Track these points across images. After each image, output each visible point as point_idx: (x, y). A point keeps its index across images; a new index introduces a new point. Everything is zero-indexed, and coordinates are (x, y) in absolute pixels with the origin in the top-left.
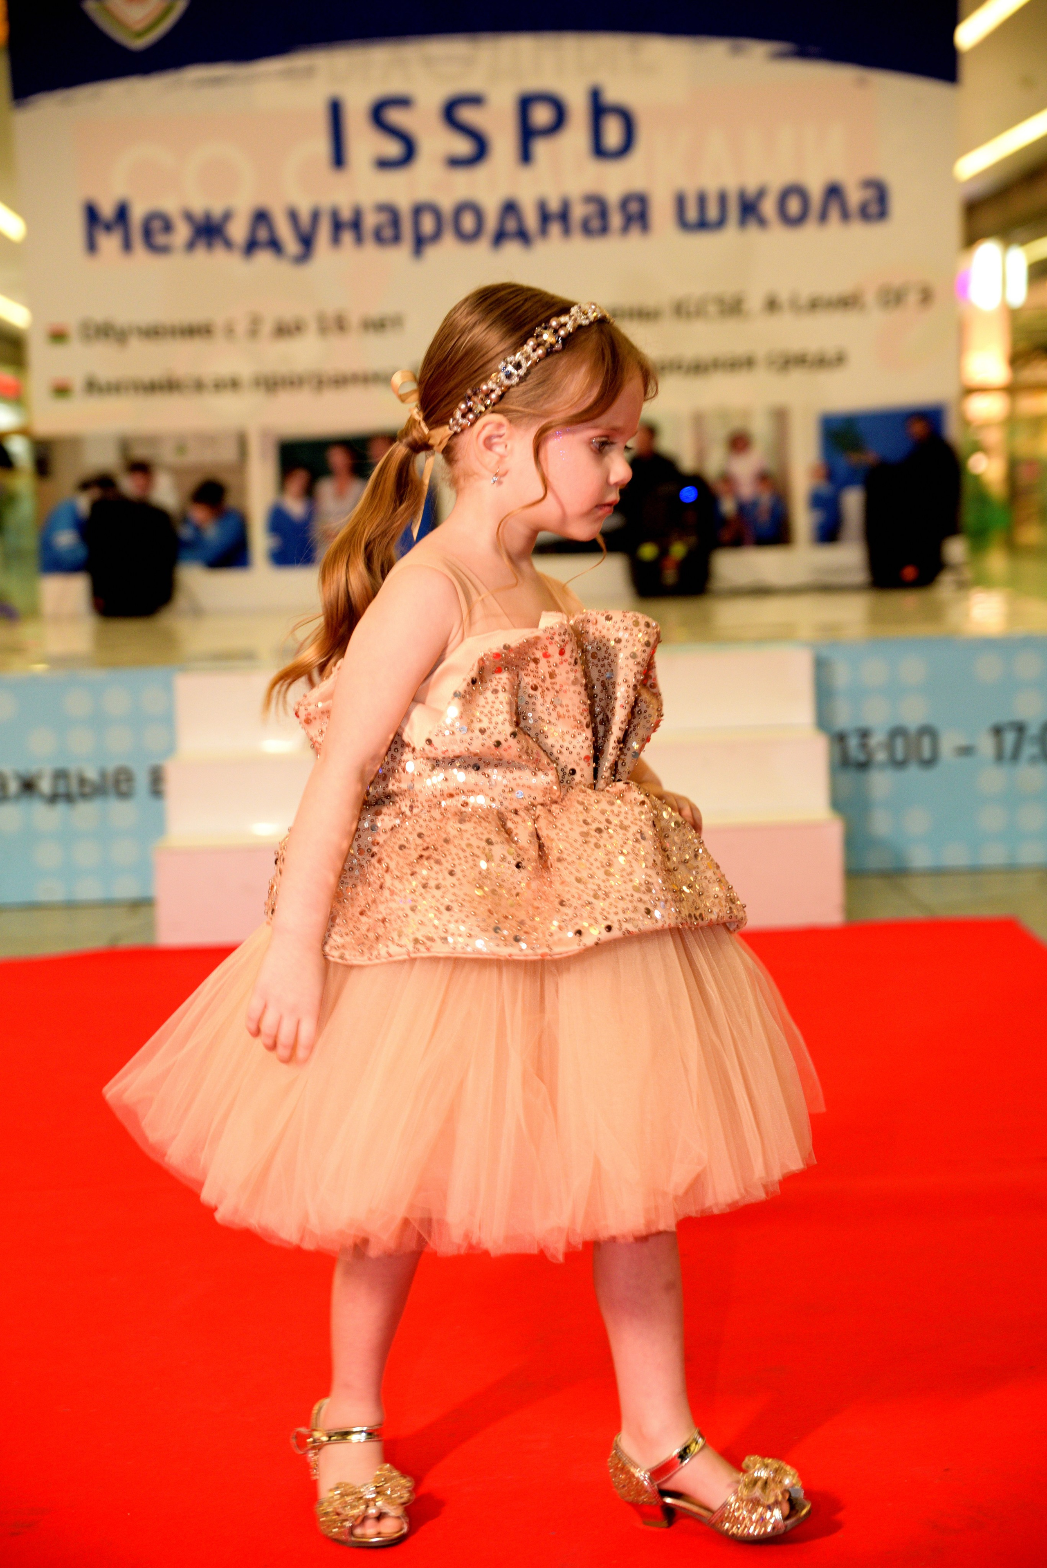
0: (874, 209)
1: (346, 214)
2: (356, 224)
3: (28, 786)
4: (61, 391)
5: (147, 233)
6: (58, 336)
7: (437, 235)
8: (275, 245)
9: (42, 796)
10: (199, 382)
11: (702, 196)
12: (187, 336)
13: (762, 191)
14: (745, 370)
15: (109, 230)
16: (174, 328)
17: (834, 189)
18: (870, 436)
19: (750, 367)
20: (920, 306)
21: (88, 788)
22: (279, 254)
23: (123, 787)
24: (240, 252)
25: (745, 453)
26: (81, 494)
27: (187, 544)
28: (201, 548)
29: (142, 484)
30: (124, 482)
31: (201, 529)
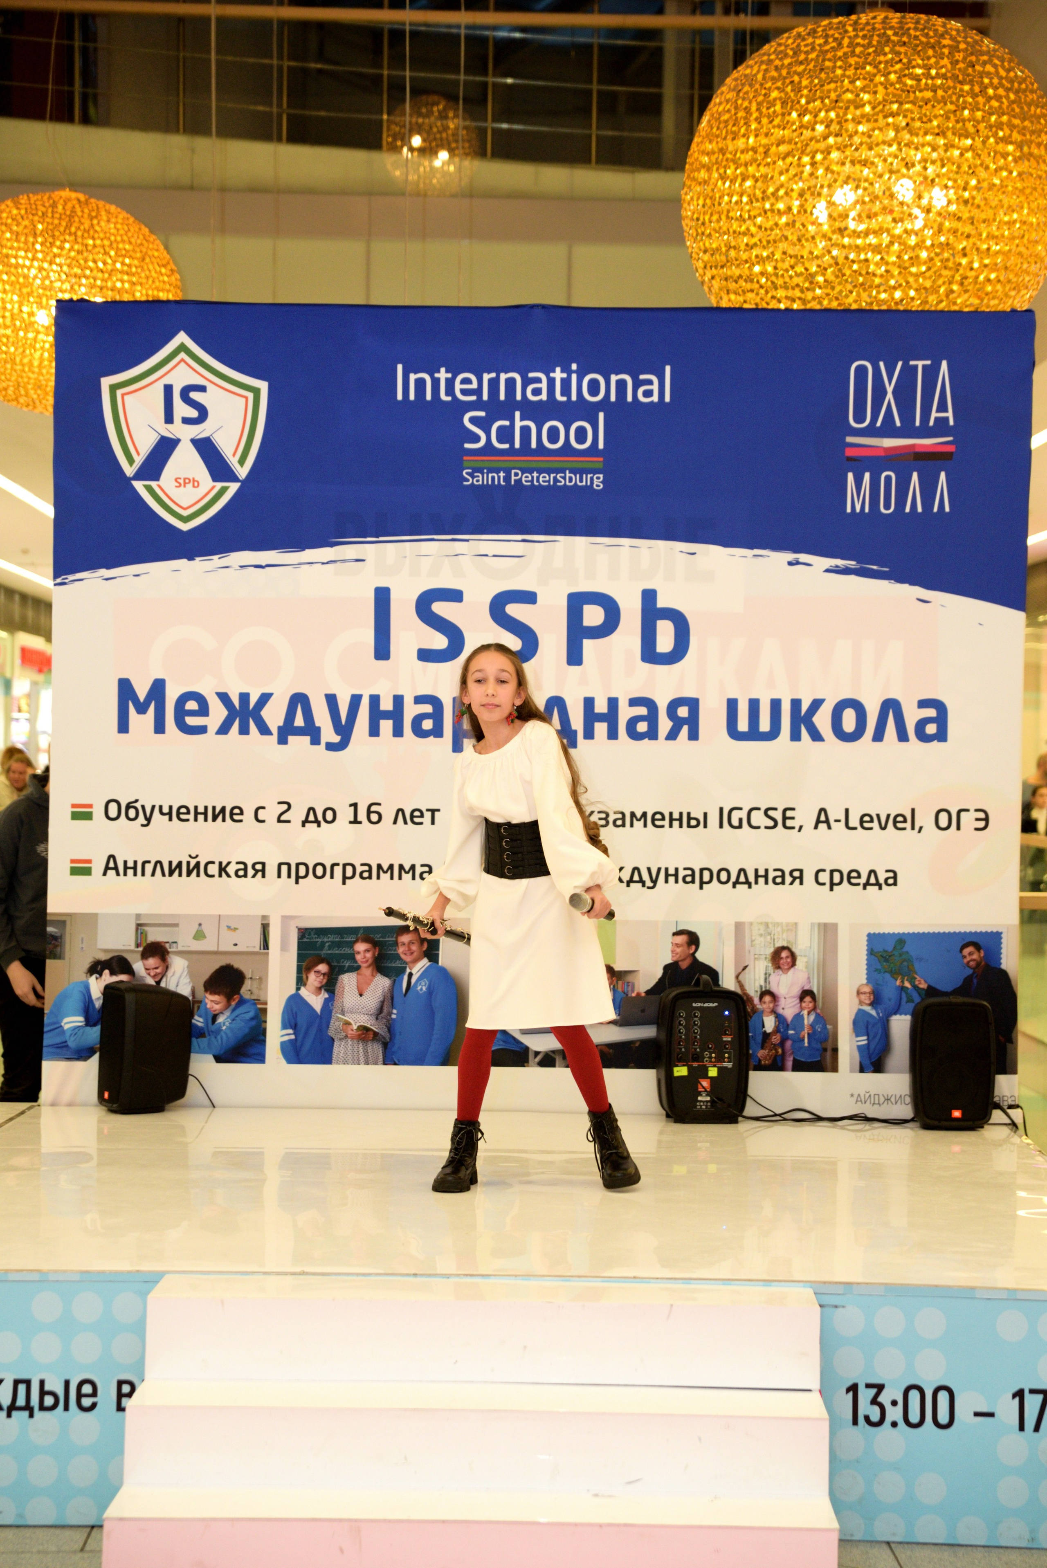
0: (931, 729)
1: (386, 705)
2: (396, 714)
4: (81, 869)
5: (181, 713)
6: (82, 814)
8: (312, 732)
10: (224, 865)
11: (754, 705)
12: (215, 818)
13: (817, 704)
14: (792, 883)
15: (142, 709)
16: (201, 809)
17: (891, 706)
18: (920, 960)
19: (798, 881)
20: (977, 829)
21: (49, 1401)
22: (315, 741)
23: (86, 1402)
24: (275, 737)
25: (789, 969)
26: (94, 977)
27: (201, 1034)
28: (213, 1039)
29: (156, 968)
30: (138, 966)
31: (215, 1018)
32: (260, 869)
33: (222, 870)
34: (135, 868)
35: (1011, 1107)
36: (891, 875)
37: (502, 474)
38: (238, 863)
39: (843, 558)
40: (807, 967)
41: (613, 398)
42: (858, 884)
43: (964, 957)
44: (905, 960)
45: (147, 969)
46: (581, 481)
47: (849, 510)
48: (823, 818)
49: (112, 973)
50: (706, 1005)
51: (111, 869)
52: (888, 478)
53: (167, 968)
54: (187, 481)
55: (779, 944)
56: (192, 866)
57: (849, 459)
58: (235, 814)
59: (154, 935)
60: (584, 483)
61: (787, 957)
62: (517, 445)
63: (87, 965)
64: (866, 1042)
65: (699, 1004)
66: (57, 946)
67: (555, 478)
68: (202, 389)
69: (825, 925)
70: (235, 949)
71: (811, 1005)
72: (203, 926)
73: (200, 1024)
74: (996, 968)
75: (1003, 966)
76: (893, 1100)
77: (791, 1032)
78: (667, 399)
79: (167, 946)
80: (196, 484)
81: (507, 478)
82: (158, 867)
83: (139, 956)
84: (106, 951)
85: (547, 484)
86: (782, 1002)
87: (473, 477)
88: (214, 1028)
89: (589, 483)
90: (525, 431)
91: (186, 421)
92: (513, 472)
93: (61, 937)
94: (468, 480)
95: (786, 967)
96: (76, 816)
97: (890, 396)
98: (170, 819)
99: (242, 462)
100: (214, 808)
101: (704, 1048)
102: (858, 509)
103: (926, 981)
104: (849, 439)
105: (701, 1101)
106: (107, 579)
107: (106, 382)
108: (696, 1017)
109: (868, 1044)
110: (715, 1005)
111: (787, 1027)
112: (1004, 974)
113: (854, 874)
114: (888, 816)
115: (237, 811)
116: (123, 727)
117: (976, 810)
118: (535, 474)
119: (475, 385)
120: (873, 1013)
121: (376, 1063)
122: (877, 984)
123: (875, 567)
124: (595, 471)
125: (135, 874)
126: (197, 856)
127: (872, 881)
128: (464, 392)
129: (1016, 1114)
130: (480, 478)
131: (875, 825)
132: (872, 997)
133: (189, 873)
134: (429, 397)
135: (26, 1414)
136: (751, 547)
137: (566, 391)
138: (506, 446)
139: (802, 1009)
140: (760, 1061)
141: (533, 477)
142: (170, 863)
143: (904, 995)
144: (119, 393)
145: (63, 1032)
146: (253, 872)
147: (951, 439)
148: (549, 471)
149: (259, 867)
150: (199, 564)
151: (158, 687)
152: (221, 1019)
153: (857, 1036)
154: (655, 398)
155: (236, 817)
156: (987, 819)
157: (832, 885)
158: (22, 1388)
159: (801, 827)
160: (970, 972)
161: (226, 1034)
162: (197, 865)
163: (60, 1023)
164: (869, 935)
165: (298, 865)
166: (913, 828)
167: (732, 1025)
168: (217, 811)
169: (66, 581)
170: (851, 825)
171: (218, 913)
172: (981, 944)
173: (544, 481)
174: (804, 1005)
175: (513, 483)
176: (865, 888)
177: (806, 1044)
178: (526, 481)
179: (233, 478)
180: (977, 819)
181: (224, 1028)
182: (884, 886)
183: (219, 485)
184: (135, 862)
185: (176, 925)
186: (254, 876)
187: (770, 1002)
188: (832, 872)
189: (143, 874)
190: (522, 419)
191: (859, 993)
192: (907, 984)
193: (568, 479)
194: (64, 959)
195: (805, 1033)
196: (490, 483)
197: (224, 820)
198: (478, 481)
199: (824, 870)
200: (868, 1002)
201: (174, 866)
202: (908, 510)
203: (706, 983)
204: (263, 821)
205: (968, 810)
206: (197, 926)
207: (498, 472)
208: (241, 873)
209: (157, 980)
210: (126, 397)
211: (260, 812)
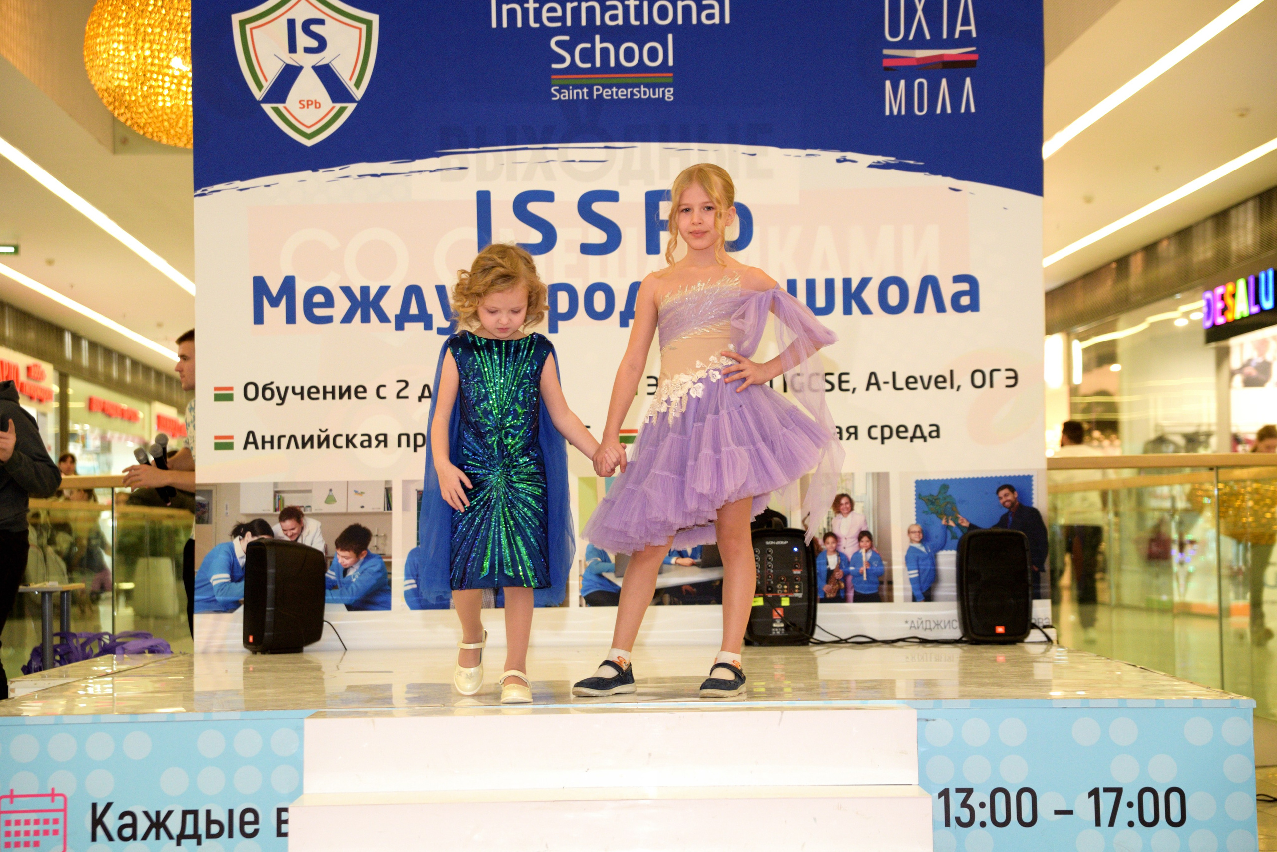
0: (965, 301)
3: (158, 824)
4: (224, 444)
5: (309, 305)
6: (224, 396)
7: (571, 313)
8: (426, 319)
9: (170, 837)
10: (350, 437)
11: (811, 284)
12: (341, 397)
13: (865, 282)
14: (848, 438)
15: (275, 303)
16: (329, 389)
17: (929, 282)
18: (961, 501)
19: (853, 436)
20: (1008, 386)
21: (215, 829)
22: (428, 326)
23: (249, 829)
24: (393, 324)
25: (848, 513)
26: (238, 538)
27: (334, 586)
28: (344, 590)
29: (293, 529)
30: (278, 529)
31: (345, 571)
32: (383, 440)
33: (349, 441)
34: (273, 442)
35: (1045, 627)
36: (934, 428)
37: (585, 90)
38: (363, 435)
39: (884, 155)
40: (863, 511)
41: (680, 22)
42: (906, 438)
43: (1000, 498)
44: (948, 502)
45: (284, 530)
46: (654, 94)
47: (888, 113)
48: (873, 381)
49: (254, 535)
50: (778, 543)
51: (251, 443)
52: (921, 85)
53: (302, 529)
54: (310, 103)
55: (839, 492)
56: (322, 439)
57: (887, 69)
58: (359, 392)
59: (290, 501)
60: (657, 96)
61: (846, 503)
62: (598, 64)
63: (231, 528)
64: (917, 575)
65: (772, 543)
66: (204, 513)
67: (631, 92)
68: (321, 22)
69: (879, 474)
70: (363, 510)
71: (868, 544)
72: (333, 492)
73: (332, 578)
74: (1028, 507)
75: (1035, 505)
76: (942, 625)
77: (852, 568)
78: (727, 21)
79: (302, 509)
80: (318, 105)
81: (590, 94)
82: (293, 440)
83: (277, 519)
84: (248, 515)
85: (624, 97)
86: (843, 543)
87: (560, 93)
88: (346, 579)
89: (661, 96)
90: (605, 52)
91: (308, 50)
92: (595, 88)
93: (208, 504)
94: (555, 96)
95: (845, 512)
96: (218, 398)
97: (920, 13)
98: (302, 398)
99: (358, 85)
100: (340, 388)
101: (777, 580)
102: (896, 112)
103: (968, 521)
104: (886, 52)
105: (775, 628)
106: (241, 190)
107: (236, 18)
108: (769, 553)
109: (919, 577)
110: (786, 542)
111: (848, 564)
112: (1035, 512)
113: (902, 429)
114: (930, 377)
115: (361, 389)
116: (259, 318)
117: (1007, 370)
118: (614, 89)
119: (559, 13)
120: (923, 549)
121: (489, 607)
122: (926, 524)
123: (912, 162)
124: (666, 85)
125: (272, 447)
126: (326, 430)
127: (919, 434)
128: (550, 20)
129: (1051, 632)
130: (567, 94)
131: (919, 385)
132: (921, 536)
133: (320, 445)
134: (519, 25)
135: (194, 841)
136: (804, 147)
137: (639, 15)
138: (588, 65)
139: (860, 547)
140: (825, 594)
141: (612, 92)
142: (303, 437)
143: (949, 533)
144: (248, 27)
145: (212, 588)
146: (376, 443)
147: (974, 49)
148: (626, 86)
149: (381, 438)
150: (323, 176)
151: (289, 284)
152: (351, 573)
153: (909, 570)
154: (717, 21)
155: (360, 395)
156: (1016, 378)
157: (883, 439)
158: (190, 818)
159: (854, 390)
160: (1006, 510)
161: (355, 584)
162: (327, 438)
163: (208, 579)
164: (917, 482)
165: (415, 435)
166: (952, 387)
167: (801, 560)
168: (344, 390)
169: (206, 192)
170: (898, 386)
171: (346, 479)
172: (1015, 486)
173: (622, 95)
174: (862, 544)
175: (595, 97)
176: (912, 441)
177: (865, 579)
178: (607, 96)
179: (351, 99)
180: (1008, 378)
181: (354, 580)
182: (929, 439)
183: (338, 106)
184: (272, 437)
185: (310, 491)
186: (377, 446)
187: (833, 543)
188: (883, 427)
189: (279, 447)
190: (601, 42)
191: (909, 532)
192: (951, 524)
193: (643, 93)
194: (211, 523)
195: (864, 569)
196: (575, 98)
197: (349, 398)
198: (564, 96)
199: (875, 426)
200: (918, 540)
201: (306, 439)
202: (939, 111)
203: (777, 524)
204: (384, 398)
205: (998, 370)
206: (328, 491)
207: (581, 88)
208: (366, 444)
209: (294, 539)
210: (254, 31)
211: (381, 389)
